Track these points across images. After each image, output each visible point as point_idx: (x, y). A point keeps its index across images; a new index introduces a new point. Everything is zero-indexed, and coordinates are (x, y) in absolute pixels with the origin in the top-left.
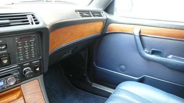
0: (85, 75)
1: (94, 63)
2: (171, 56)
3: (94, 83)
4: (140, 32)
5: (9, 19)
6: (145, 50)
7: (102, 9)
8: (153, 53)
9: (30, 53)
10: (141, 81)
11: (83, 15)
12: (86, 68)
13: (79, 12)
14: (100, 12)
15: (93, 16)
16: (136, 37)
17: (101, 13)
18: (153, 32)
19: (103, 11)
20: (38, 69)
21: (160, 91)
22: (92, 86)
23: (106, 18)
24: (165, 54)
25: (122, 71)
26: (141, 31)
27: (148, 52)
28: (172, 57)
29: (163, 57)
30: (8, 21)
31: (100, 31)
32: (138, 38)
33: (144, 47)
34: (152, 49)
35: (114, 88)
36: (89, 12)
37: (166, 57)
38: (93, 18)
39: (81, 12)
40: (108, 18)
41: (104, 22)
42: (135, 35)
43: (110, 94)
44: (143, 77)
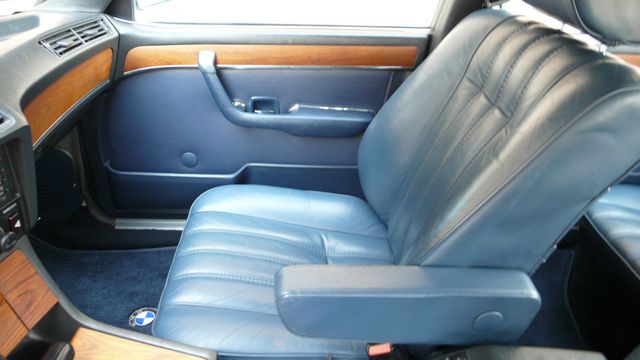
0: (84, 204)
1: (107, 164)
2: (296, 107)
3: (118, 221)
4: (216, 62)
6: (237, 104)
7: (98, 11)
8: (256, 106)
10: (244, 179)
11: (60, 47)
12: (83, 185)
13: (47, 40)
14: (96, 22)
15: (83, 40)
16: (209, 75)
17: (101, 23)
18: (248, 58)
19: (103, 16)
20: (18, 224)
21: (289, 190)
22: (117, 228)
23: (117, 35)
24: (282, 104)
25: (190, 166)
26: (218, 57)
27: (244, 105)
28: (300, 109)
29: (279, 113)
31: (108, 73)
32: (214, 79)
33: (231, 96)
34: (253, 98)
36: (70, 31)
37: (287, 112)
38: (87, 46)
39: (52, 37)
40: (121, 32)
41: (115, 49)
42: (204, 73)
43: (178, 234)
44: (244, 170)
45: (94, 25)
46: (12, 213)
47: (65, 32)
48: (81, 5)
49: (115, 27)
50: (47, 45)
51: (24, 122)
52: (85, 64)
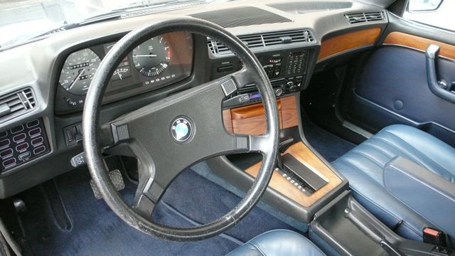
0: (334, 106)
1: (354, 89)
3: (346, 122)
4: (437, 53)
5: (290, 36)
6: (441, 83)
7: (383, 7)
8: (453, 88)
9: (297, 68)
10: (426, 128)
11: (354, 20)
12: (337, 96)
13: (349, 15)
14: (379, 13)
15: (367, 20)
16: (429, 59)
17: (382, 14)
19: (384, 11)
20: (299, 85)
22: (343, 125)
23: (387, 22)
25: (397, 109)
26: (441, 50)
27: (445, 85)
30: (290, 38)
31: (374, 41)
32: (432, 62)
33: (439, 78)
34: (453, 82)
35: (374, 133)
36: (362, 13)
38: (367, 23)
39: (351, 14)
40: (390, 21)
41: (383, 29)
42: (427, 57)
43: (365, 139)
44: (428, 124)
45: (377, 14)
46: (299, 79)
47: (359, 13)
48: (376, 3)
49: (389, 18)
50: (347, 17)
51: (320, 44)
52: (362, 32)
